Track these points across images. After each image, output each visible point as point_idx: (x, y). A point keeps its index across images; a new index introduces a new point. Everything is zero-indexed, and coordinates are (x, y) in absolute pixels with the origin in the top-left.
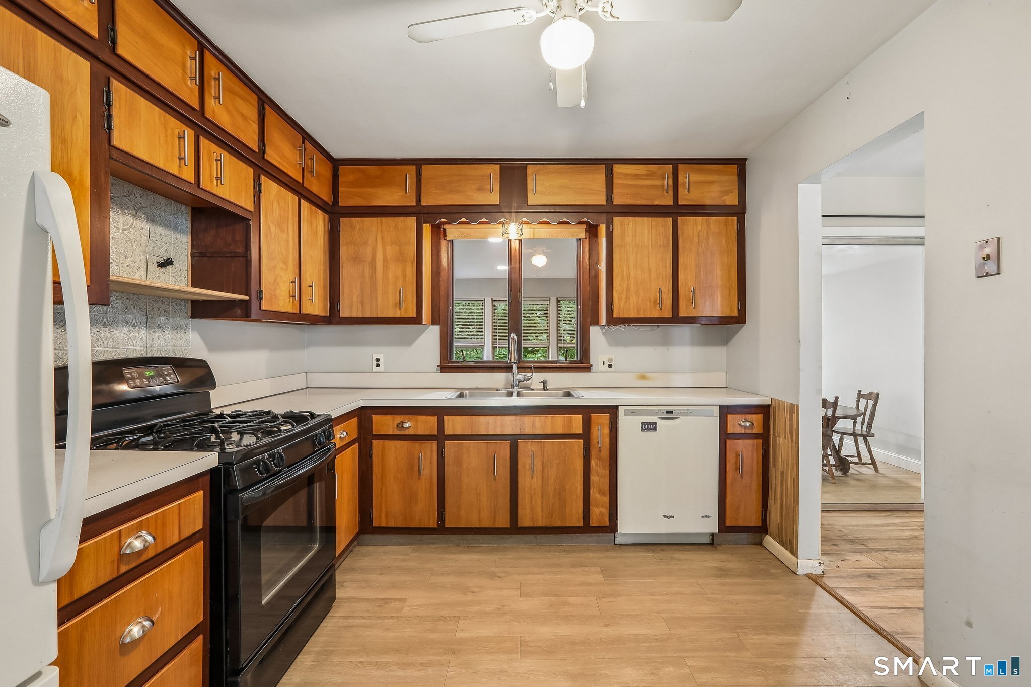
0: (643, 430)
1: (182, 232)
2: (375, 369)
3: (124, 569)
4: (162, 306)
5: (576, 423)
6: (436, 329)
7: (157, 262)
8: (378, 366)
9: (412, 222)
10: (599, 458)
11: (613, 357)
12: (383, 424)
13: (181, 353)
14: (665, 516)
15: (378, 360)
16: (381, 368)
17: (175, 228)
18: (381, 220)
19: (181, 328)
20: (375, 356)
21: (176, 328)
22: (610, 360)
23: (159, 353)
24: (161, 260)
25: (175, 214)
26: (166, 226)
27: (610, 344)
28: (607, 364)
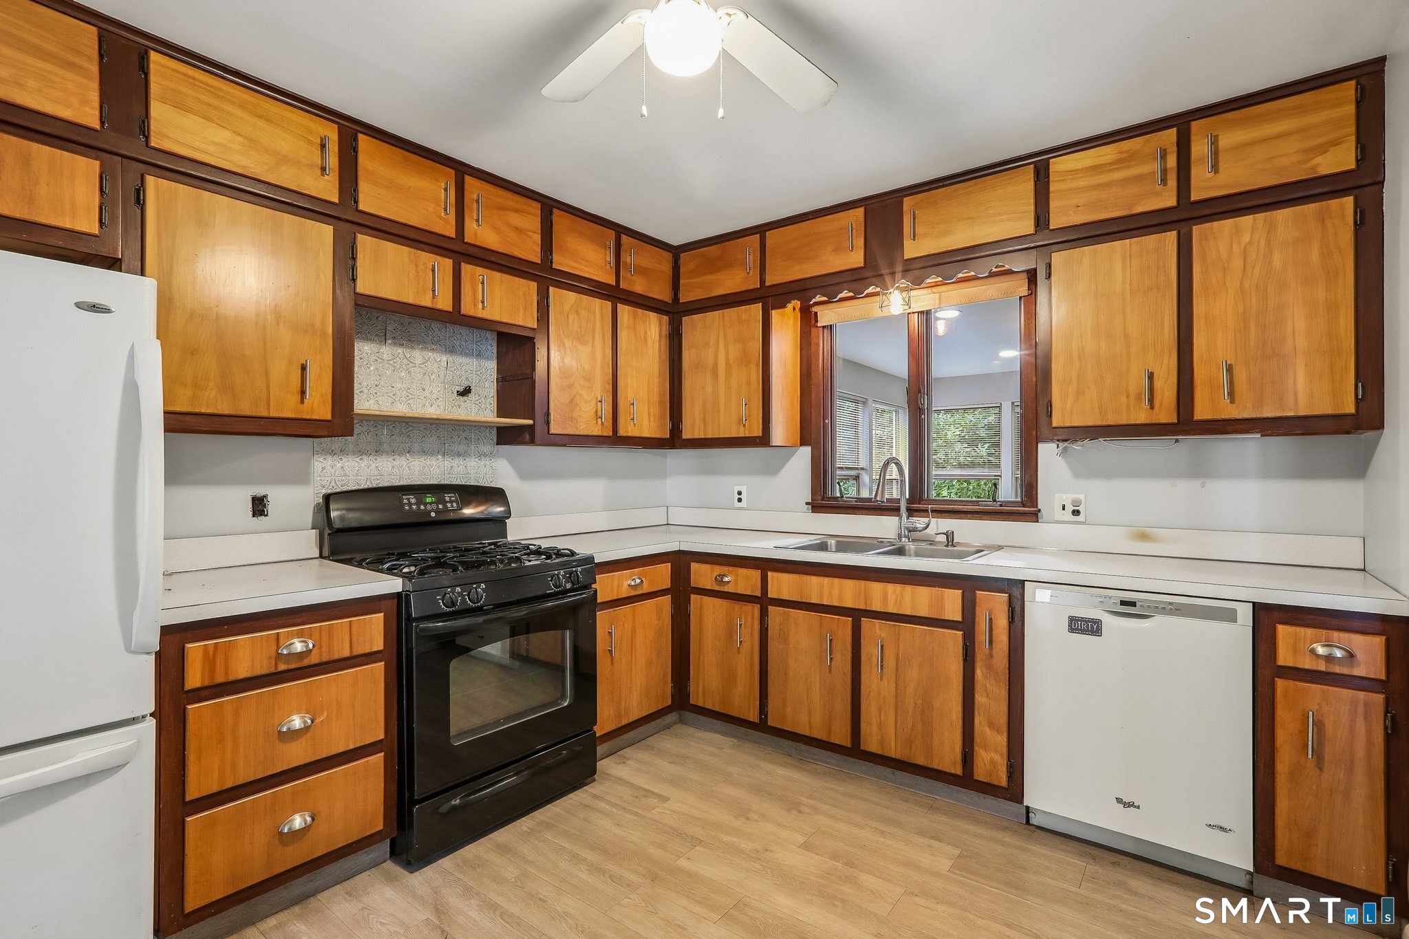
0: (1072, 630)
1: (487, 359)
2: (737, 504)
3: (282, 667)
4: (461, 433)
5: (951, 603)
6: (806, 451)
7: (458, 392)
8: (740, 500)
9: (757, 309)
10: (990, 667)
11: (1081, 497)
12: (702, 575)
13: (485, 480)
14: (1119, 800)
15: (740, 493)
16: (743, 504)
17: (479, 355)
18: (723, 312)
19: (485, 455)
20: (737, 489)
21: (481, 455)
22: (1076, 503)
23: (459, 480)
24: (461, 389)
25: (478, 341)
26: (469, 354)
27: (1077, 474)
28: (1070, 508)
